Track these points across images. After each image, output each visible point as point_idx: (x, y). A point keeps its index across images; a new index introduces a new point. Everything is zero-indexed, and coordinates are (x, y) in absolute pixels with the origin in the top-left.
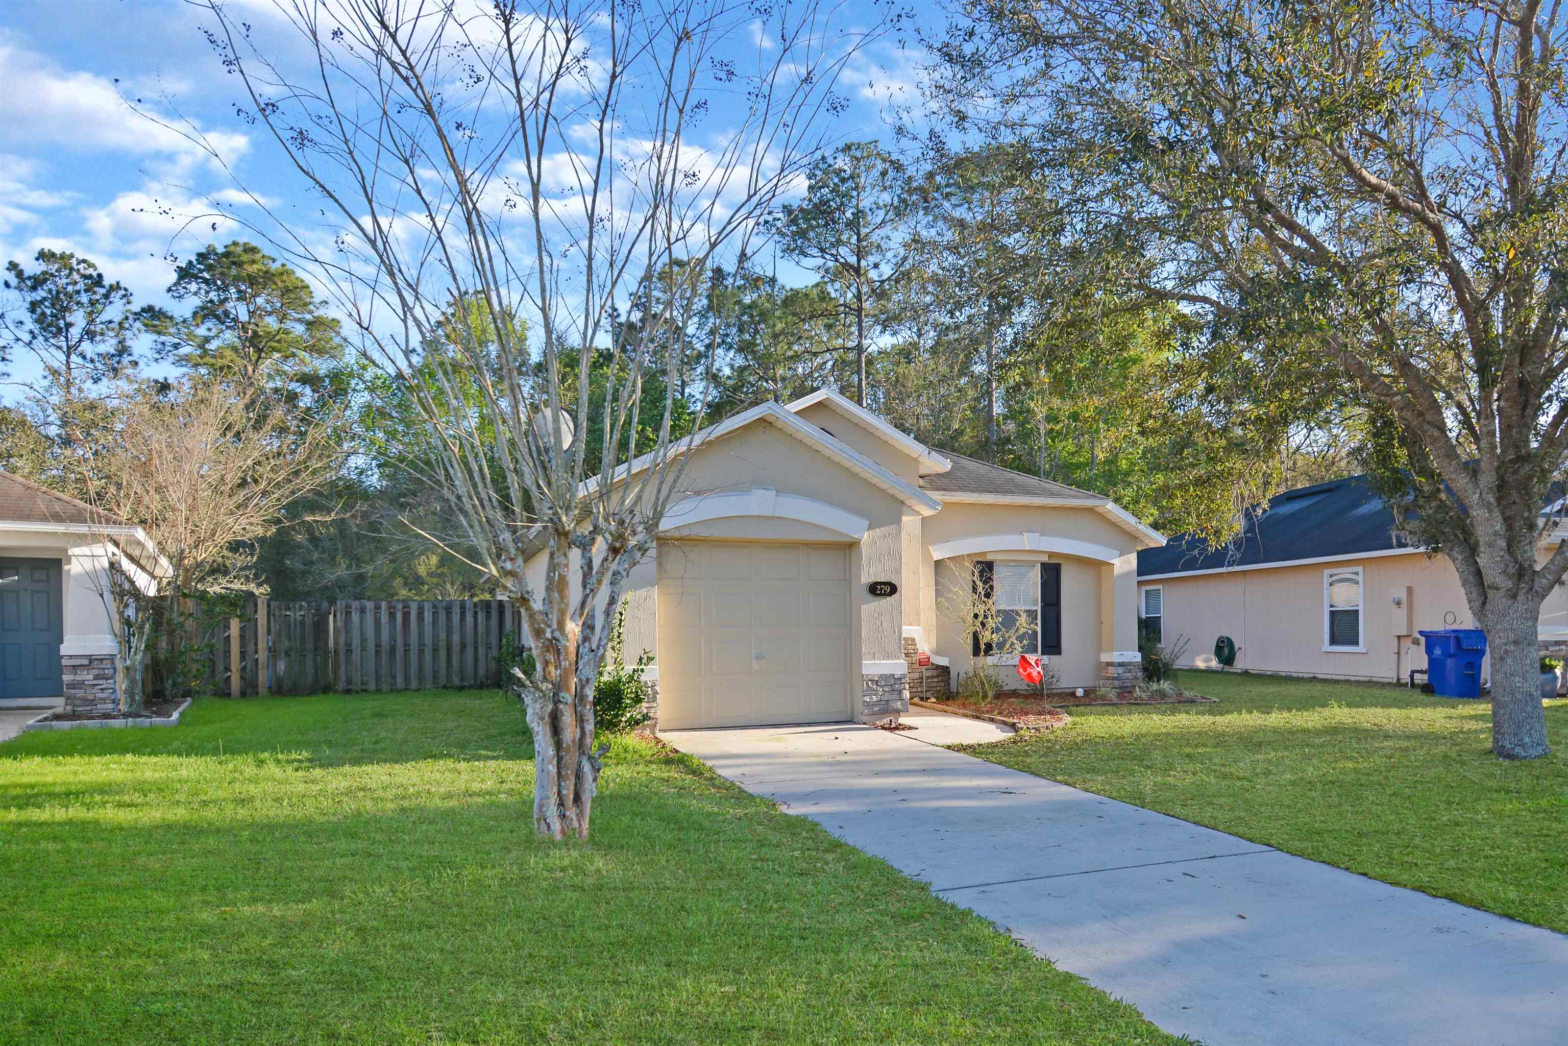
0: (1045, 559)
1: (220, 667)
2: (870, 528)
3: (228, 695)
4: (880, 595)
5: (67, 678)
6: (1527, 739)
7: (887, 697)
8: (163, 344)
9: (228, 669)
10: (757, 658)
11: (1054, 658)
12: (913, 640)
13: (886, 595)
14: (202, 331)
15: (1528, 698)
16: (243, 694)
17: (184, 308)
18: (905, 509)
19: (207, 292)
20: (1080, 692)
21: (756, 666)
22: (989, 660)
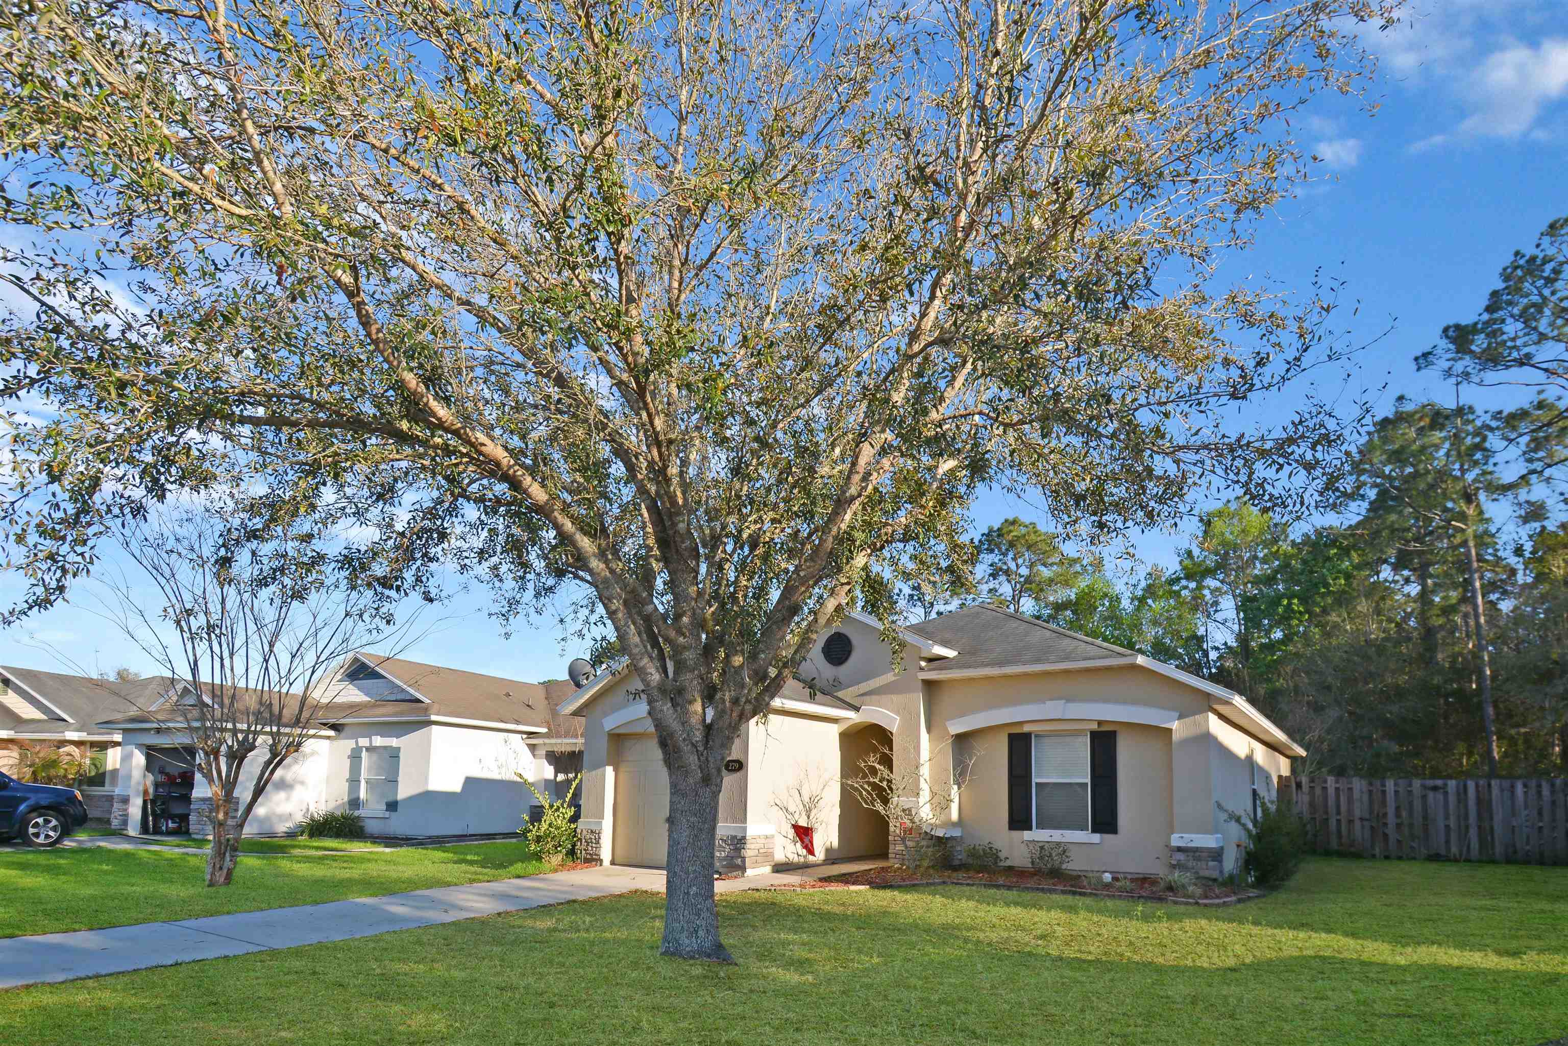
0: (1094, 727)
7: (732, 854)
11: (1109, 837)
12: (910, 811)
22: (1027, 835)
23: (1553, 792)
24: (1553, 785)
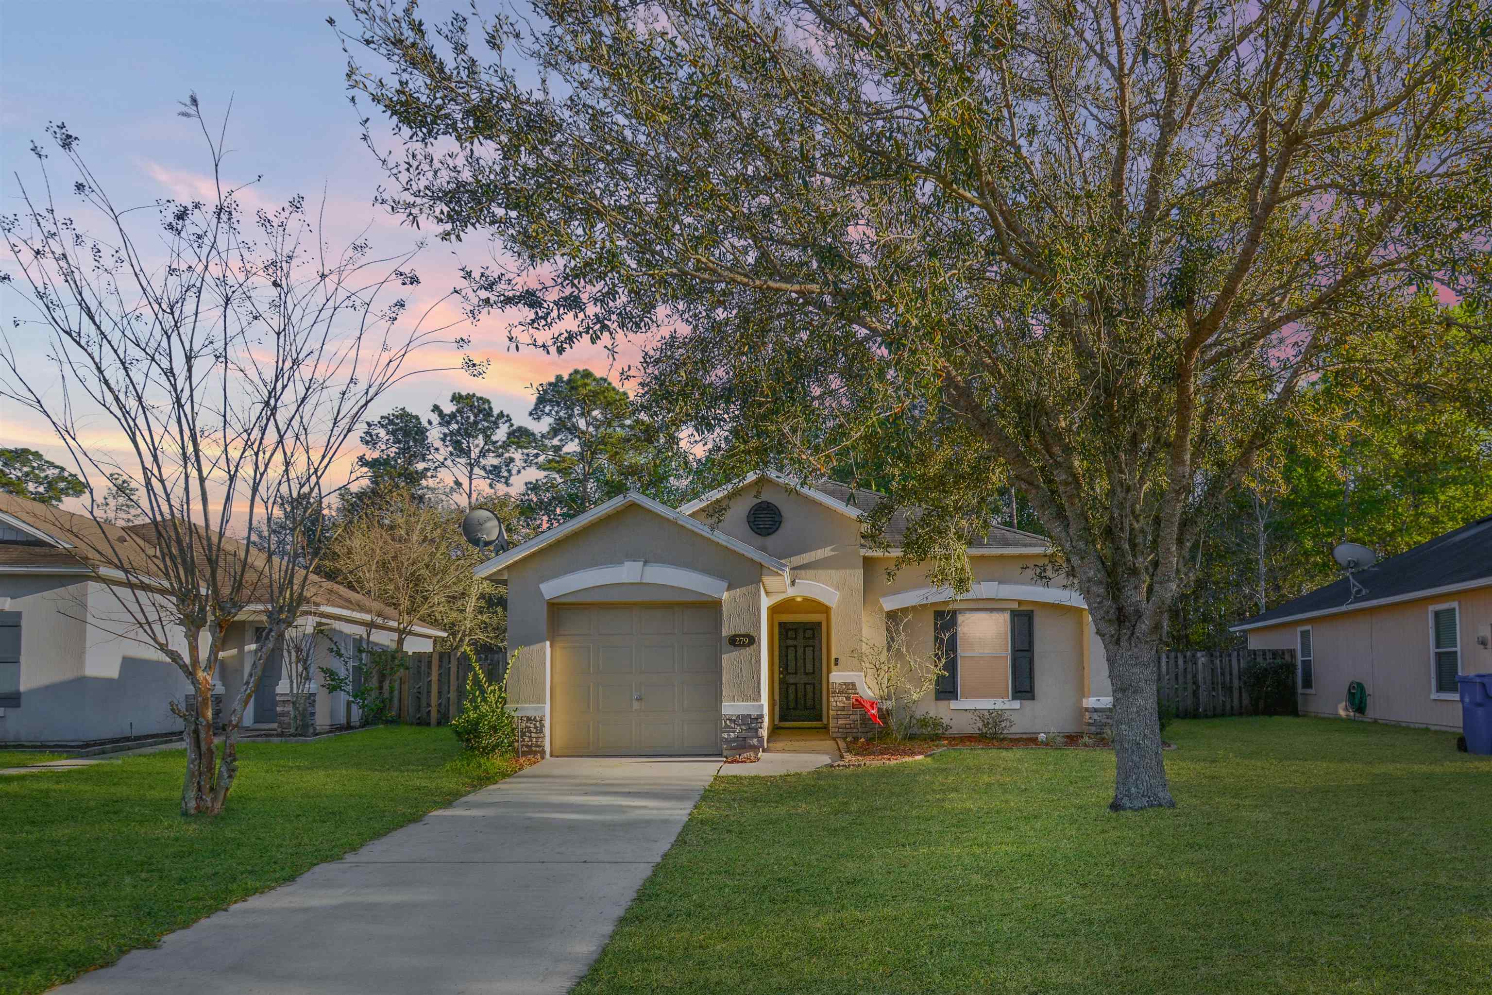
0: (1015, 606)
1: (424, 703)
2: (729, 589)
3: (428, 724)
4: (739, 645)
5: (279, 709)
6: (1133, 790)
7: (744, 734)
8: (528, 455)
9: (429, 705)
10: (637, 699)
11: (1028, 703)
12: (854, 685)
13: (744, 645)
14: (556, 442)
15: (1135, 748)
16: (439, 724)
17: (541, 427)
18: (765, 571)
19: (557, 412)
20: (1042, 736)
21: (636, 705)
22: (953, 705)
23: (1185, 662)
24: (1185, 657)
